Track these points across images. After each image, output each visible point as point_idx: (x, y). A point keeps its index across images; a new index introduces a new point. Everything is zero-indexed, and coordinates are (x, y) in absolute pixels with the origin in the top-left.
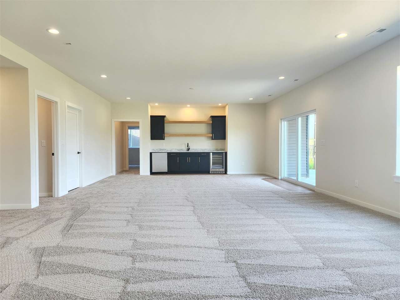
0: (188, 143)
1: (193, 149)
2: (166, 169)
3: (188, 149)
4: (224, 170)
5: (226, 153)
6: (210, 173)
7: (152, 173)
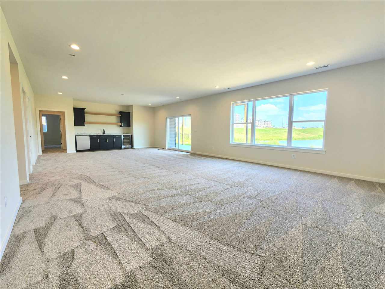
0: (104, 129)
1: (108, 133)
2: (88, 147)
3: (104, 133)
4: (131, 146)
5: (132, 136)
6: (122, 148)
7: (77, 151)
